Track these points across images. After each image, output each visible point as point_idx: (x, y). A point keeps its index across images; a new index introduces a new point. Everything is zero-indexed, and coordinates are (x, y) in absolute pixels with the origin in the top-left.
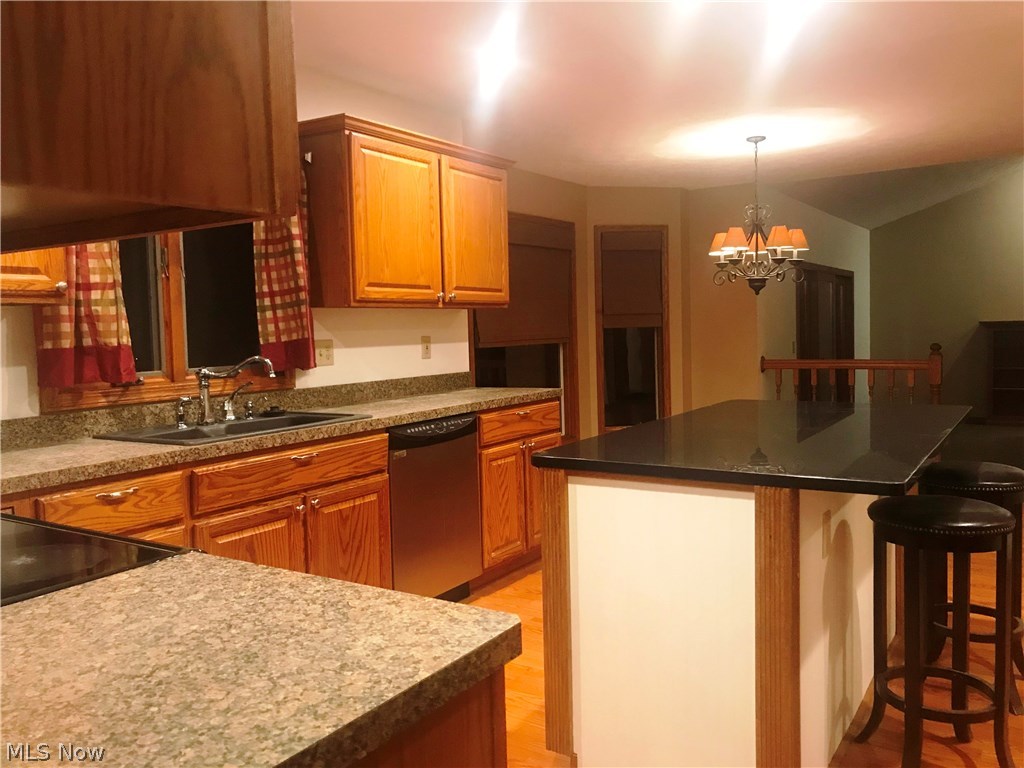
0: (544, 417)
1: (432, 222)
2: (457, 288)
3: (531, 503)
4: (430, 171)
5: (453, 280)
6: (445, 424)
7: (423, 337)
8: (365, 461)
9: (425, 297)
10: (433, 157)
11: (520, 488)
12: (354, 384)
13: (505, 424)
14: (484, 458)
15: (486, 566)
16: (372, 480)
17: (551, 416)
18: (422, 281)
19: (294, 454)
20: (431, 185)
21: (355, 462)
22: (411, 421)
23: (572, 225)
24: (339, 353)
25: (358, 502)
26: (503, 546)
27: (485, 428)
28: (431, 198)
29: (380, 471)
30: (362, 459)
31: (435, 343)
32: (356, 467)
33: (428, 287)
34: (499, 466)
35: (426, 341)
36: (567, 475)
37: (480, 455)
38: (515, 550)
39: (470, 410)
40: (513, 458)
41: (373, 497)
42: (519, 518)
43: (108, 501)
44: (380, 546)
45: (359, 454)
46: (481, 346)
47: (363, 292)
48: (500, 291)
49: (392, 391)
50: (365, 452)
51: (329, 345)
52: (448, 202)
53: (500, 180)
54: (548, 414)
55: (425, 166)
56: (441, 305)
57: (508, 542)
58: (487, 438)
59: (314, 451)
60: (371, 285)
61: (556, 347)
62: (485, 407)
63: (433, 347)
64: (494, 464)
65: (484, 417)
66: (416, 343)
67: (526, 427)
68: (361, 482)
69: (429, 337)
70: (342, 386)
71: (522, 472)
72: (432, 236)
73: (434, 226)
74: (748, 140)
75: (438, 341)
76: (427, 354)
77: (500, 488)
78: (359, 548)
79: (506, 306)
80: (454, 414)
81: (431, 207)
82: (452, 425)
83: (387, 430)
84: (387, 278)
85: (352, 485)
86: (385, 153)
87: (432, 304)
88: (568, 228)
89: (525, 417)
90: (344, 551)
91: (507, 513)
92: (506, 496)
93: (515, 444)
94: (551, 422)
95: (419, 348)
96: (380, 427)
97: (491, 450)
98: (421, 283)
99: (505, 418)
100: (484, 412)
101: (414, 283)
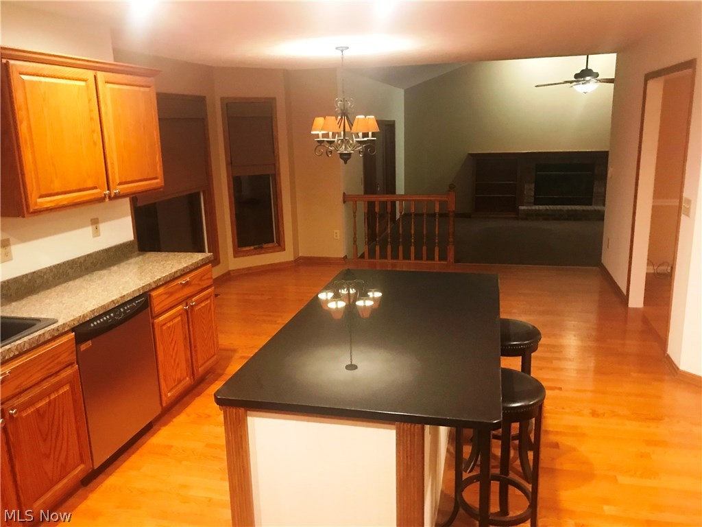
0: (201, 280)
1: (93, 131)
2: (120, 184)
3: (195, 347)
4: (88, 87)
5: (116, 176)
6: (122, 310)
7: (92, 220)
8: (56, 362)
9: (92, 197)
10: (89, 74)
11: (185, 338)
12: (34, 273)
13: (171, 294)
14: (156, 326)
15: (164, 405)
16: (64, 374)
18: (90, 184)
20: (90, 100)
21: (46, 366)
22: (93, 316)
23: (205, 97)
24: (16, 248)
25: (53, 397)
26: (176, 386)
27: (155, 302)
28: (91, 111)
29: (71, 364)
30: (53, 361)
31: (102, 222)
32: (48, 370)
33: (95, 188)
34: (169, 327)
35: (95, 222)
36: (246, 411)
37: (153, 324)
38: (186, 384)
39: (142, 292)
40: (179, 318)
41: (66, 388)
42: (187, 361)
44: (76, 422)
45: (49, 359)
46: (139, 205)
47: (36, 204)
48: (156, 178)
50: (54, 355)
52: (106, 113)
54: (204, 276)
55: (83, 84)
56: (107, 200)
57: (180, 381)
58: (157, 309)
60: (42, 197)
61: (198, 194)
62: (154, 286)
63: (102, 226)
64: (164, 328)
65: (154, 294)
66: (88, 226)
67: (187, 291)
68: (54, 380)
69: (97, 219)
70: (23, 276)
71: (187, 327)
72: (95, 144)
73: (95, 135)
74: (337, 48)
75: (104, 221)
76: (97, 233)
77: (171, 344)
78: (58, 433)
79: (162, 190)
80: (129, 299)
81: (92, 119)
82: (128, 309)
83: (73, 330)
84: (57, 186)
85: (45, 385)
86: (44, 76)
87: (101, 200)
88: (201, 100)
89: (186, 284)
90: (45, 440)
91: (177, 360)
92: (176, 349)
93: (180, 307)
94: (207, 281)
95: (89, 230)
96: (66, 329)
97: (161, 318)
98: (88, 186)
99: (170, 290)
100: (154, 289)
101: (81, 187)
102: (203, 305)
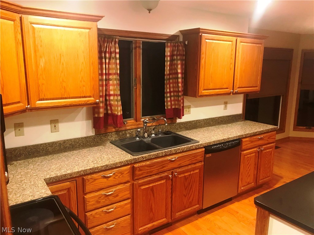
0: (269, 138)
1: (231, 64)
2: (239, 88)
3: (260, 170)
4: (232, 44)
5: (237, 84)
6: (227, 144)
7: (224, 102)
8: (195, 159)
9: (225, 92)
10: (234, 39)
11: (255, 164)
12: (197, 120)
13: (252, 142)
14: (242, 155)
15: (239, 192)
16: (198, 165)
17: (272, 137)
18: (225, 87)
19: (169, 158)
20: (232, 50)
21: (191, 159)
22: (214, 144)
23: (293, 50)
24: (193, 110)
25: (191, 173)
26: (246, 185)
27: (244, 144)
28: (232, 55)
29: (201, 161)
30: (194, 158)
32: (192, 161)
33: (227, 88)
34: (248, 157)
35: (226, 103)
36: (269, 214)
37: (241, 154)
38: (252, 186)
39: (238, 138)
40: (254, 154)
41: (197, 171)
42: (254, 175)
43: (105, 177)
44: (199, 187)
45: (193, 157)
46: (249, 98)
47: (201, 93)
48: (257, 87)
49: (211, 122)
50: (195, 155)
51: (189, 107)
52: (238, 56)
53: (261, 44)
54: (270, 137)
55: (230, 43)
56: (231, 94)
57: (249, 184)
58: (244, 147)
59: (176, 156)
60: (204, 90)
61: (280, 97)
62: (244, 136)
63: (228, 105)
64: (246, 157)
65: (244, 140)
66: (222, 104)
67: (260, 142)
68: (193, 166)
70: (193, 121)
71: (257, 159)
72: (231, 69)
73: (231, 65)
75: (230, 103)
76: (225, 108)
77: (248, 165)
78: (191, 188)
79: (258, 92)
80: (231, 140)
81: (231, 58)
82: (230, 144)
83: (204, 147)
84: (211, 87)
85: (190, 167)
86: (215, 40)
87: (229, 94)
88: (291, 51)
89: (261, 139)
90: (185, 189)
91: (249, 174)
92: (250, 168)
93: (255, 149)
94: (272, 140)
95: (223, 106)
96: (202, 146)
97: (245, 152)
98: (224, 87)
99: (252, 140)
100: (244, 138)
101: (221, 87)
102: (268, 151)
